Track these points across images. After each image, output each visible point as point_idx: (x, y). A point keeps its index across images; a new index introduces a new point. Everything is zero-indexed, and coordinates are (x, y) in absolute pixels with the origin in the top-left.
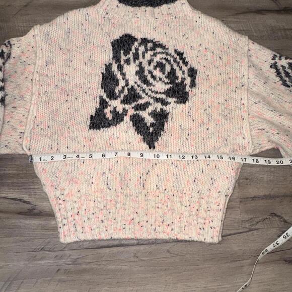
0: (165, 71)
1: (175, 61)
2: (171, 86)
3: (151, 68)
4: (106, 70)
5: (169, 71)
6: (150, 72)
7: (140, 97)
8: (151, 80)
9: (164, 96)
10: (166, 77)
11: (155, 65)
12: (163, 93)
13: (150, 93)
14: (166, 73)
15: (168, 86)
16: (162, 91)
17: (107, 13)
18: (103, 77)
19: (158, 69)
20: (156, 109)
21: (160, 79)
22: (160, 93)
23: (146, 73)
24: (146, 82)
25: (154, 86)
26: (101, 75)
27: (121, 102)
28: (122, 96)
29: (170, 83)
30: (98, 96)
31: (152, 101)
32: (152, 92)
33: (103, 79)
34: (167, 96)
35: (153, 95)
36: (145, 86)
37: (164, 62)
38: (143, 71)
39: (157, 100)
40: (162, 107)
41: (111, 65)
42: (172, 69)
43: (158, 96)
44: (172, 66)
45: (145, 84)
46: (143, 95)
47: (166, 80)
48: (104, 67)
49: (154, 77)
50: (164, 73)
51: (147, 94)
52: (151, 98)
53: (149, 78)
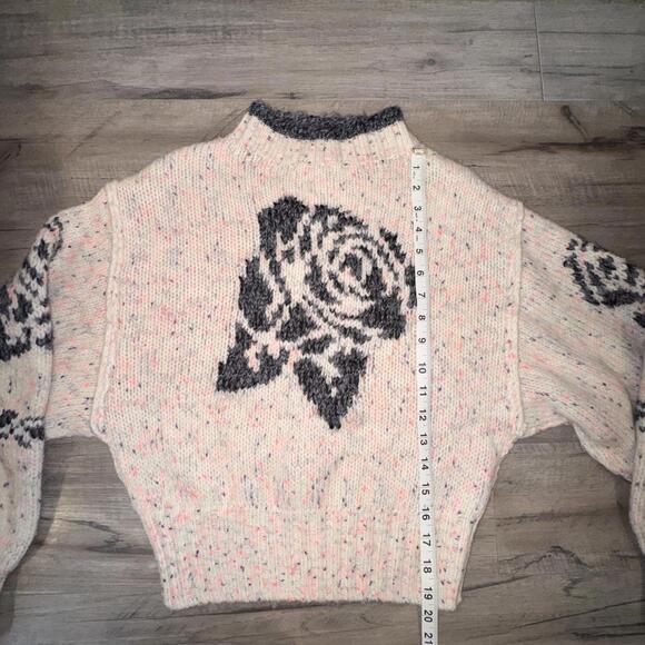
0: (360, 273)
1: (380, 252)
2: (373, 303)
3: (335, 267)
4: (247, 272)
5: (369, 274)
6: (333, 276)
7: (313, 326)
8: (334, 292)
9: (357, 324)
10: (364, 286)
11: (343, 261)
12: (357, 318)
13: (331, 317)
14: (364, 278)
15: (367, 304)
16: (356, 313)
17: (249, 154)
18: (242, 285)
19: (348, 269)
20: (343, 348)
21: (352, 290)
22: (352, 317)
23: (325, 278)
24: (324, 295)
25: (339, 303)
26: (238, 282)
27: (277, 337)
28: (279, 323)
29: (372, 298)
30: (233, 324)
31: (335, 333)
32: (336, 315)
33: (242, 290)
34: (364, 325)
35: (338, 321)
36: (322, 304)
37: (359, 253)
38: (319, 276)
39: (345, 332)
40: (354, 346)
41: (256, 260)
42: (375, 269)
43: (348, 324)
44: (375, 261)
45: (322, 299)
46: (319, 322)
47: (364, 292)
48: (244, 265)
49: (338, 286)
50: (359, 278)
51: (326, 320)
52: (335, 327)
53: (330, 287)
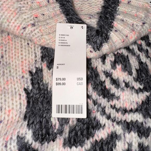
0: (131, 69)
2: (148, 94)
3: (108, 66)
4: (32, 84)
5: (138, 67)
6: (108, 74)
7: (98, 126)
10: (136, 80)
11: (113, 59)
12: (136, 110)
13: (114, 113)
14: (134, 72)
15: (142, 97)
16: (134, 106)
19: (119, 67)
21: (127, 85)
22: (131, 110)
23: (103, 77)
24: (106, 94)
25: (118, 98)
27: (64, 145)
28: (67, 129)
29: (145, 89)
31: (119, 129)
32: (117, 110)
34: (145, 117)
35: (119, 116)
36: (103, 101)
37: (125, 52)
38: (97, 75)
39: (129, 126)
40: (140, 141)
41: (39, 71)
42: (141, 63)
43: (130, 117)
50: (130, 73)
